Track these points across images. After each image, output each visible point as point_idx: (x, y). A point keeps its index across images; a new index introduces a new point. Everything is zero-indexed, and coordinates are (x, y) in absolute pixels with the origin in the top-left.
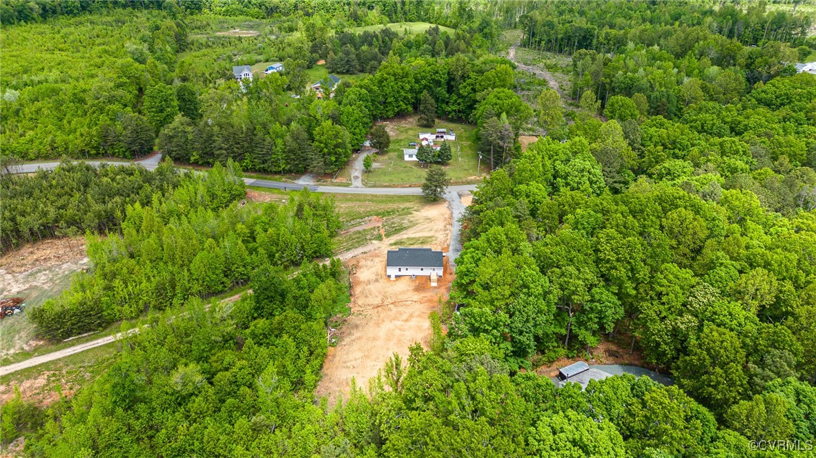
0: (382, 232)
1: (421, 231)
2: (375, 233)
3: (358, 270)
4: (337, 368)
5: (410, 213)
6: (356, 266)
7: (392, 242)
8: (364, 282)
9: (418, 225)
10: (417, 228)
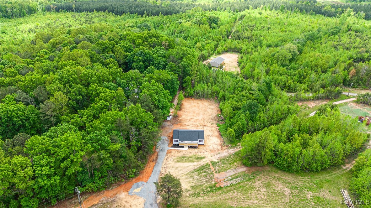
0: (212, 168)
2: (217, 168)
5: (192, 187)
7: (204, 160)
10: (187, 170)
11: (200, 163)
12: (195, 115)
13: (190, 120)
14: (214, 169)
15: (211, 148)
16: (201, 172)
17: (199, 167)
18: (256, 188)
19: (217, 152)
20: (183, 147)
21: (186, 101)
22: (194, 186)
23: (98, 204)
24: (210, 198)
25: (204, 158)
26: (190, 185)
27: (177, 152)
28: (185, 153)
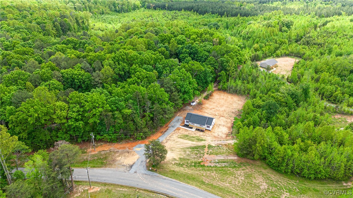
0: (206, 150)
1: (183, 143)
2: (211, 150)
5: (180, 158)
7: (203, 142)
9: (181, 148)
10: (184, 146)
11: (198, 143)
12: (219, 106)
13: (211, 109)
14: (207, 151)
15: (216, 135)
16: (195, 150)
17: (195, 146)
18: (235, 175)
19: (219, 139)
20: (191, 128)
21: (217, 93)
22: (183, 158)
23: (107, 150)
24: (190, 171)
25: (205, 140)
26: (179, 156)
27: (184, 131)
28: (191, 133)
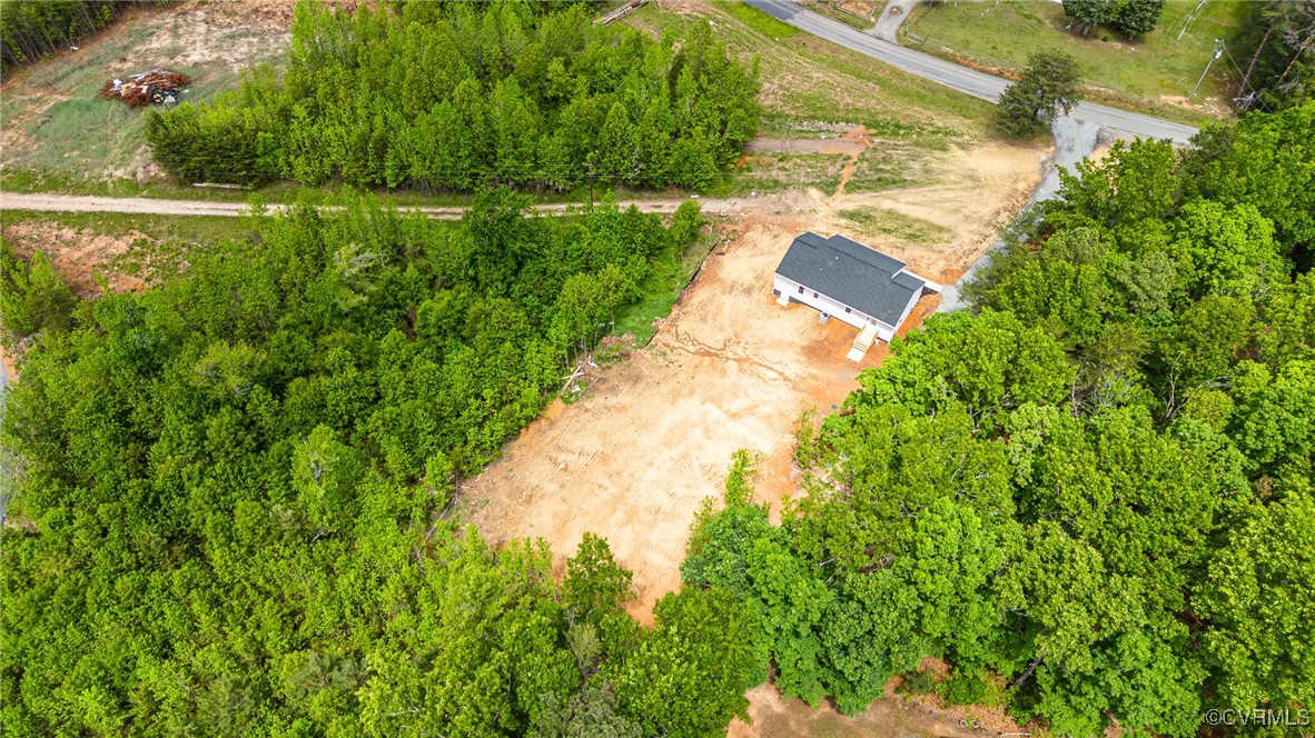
0: (847, 175)
1: (933, 204)
2: (831, 171)
3: (733, 249)
4: (538, 453)
5: (944, 149)
6: (736, 238)
7: (850, 207)
8: (724, 281)
9: (938, 187)
10: (928, 194)
11: (870, 202)
14: (845, 170)
16: (888, 175)
17: (884, 189)
22: (936, 149)
25: (842, 214)
27: (923, 265)
